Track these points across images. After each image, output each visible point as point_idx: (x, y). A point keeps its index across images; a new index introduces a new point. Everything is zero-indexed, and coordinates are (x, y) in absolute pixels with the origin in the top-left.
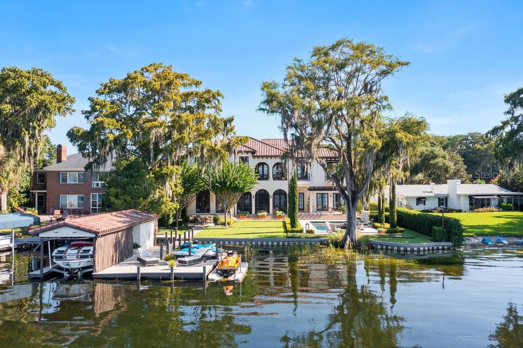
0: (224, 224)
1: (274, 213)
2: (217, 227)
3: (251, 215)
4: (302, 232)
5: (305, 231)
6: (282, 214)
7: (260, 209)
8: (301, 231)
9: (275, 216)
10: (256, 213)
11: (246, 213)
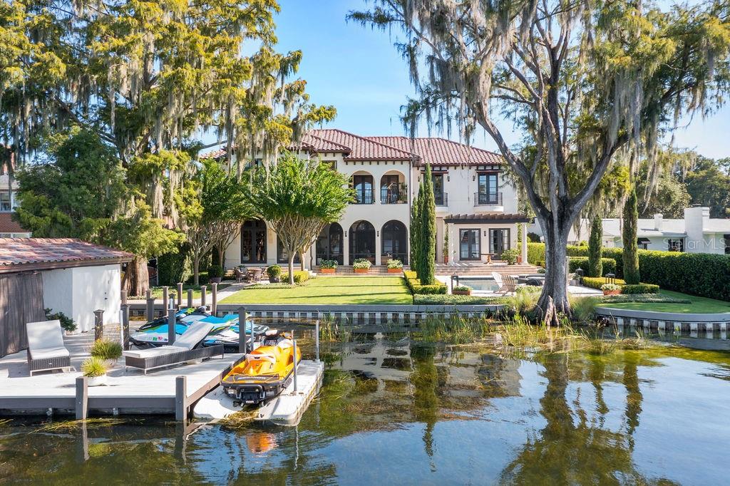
0: (287, 280)
1: (384, 264)
2: (274, 285)
3: (341, 267)
4: (444, 293)
5: (449, 292)
6: (399, 264)
7: (358, 257)
8: (443, 291)
9: (385, 268)
10: (351, 263)
11: (333, 264)
